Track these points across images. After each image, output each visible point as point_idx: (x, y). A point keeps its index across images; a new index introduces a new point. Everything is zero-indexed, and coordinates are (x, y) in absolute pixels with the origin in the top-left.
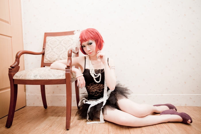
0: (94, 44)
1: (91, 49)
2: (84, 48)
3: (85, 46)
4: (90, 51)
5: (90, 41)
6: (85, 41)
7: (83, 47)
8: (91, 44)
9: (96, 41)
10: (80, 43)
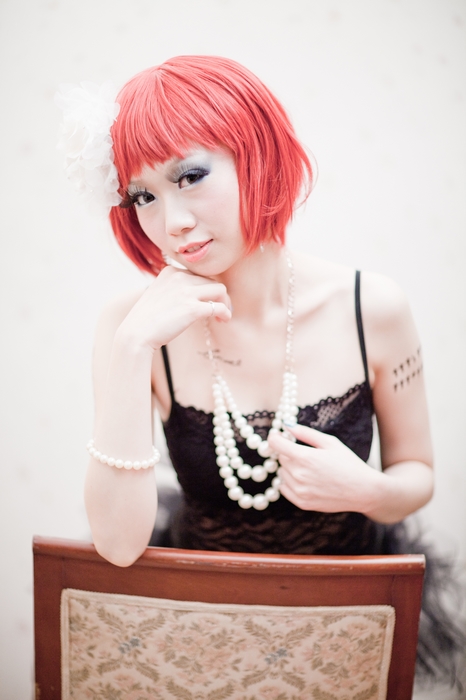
0: (223, 177)
1: (198, 218)
2: (143, 211)
3: (150, 198)
4: (186, 230)
5: (197, 157)
6: (162, 160)
7: (135, 199)
8: (196, 176)
9: (236, 156)
10: (113, 173)
